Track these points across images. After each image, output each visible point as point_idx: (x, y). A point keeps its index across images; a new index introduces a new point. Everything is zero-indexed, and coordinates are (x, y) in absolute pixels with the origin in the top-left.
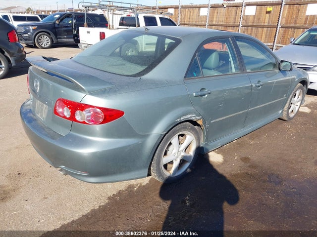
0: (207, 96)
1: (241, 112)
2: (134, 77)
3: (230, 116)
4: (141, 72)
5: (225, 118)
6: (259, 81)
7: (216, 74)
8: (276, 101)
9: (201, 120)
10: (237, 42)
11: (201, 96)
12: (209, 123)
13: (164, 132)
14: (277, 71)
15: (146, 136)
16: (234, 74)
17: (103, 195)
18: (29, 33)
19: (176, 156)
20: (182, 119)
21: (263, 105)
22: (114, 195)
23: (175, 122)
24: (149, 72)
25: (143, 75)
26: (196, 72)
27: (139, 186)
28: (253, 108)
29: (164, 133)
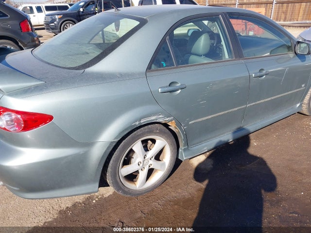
0: (179, 91)
1: (236, 109)
2: (76, 70)
3: (218, 114)
4: (86, 63)
5: (210, 117)
6: (262, 70)
7: (206, 62)
8: (290, 92)
9: (174, 121)
10: (231, 20)
11: (171, 92)
12: (187, 124)
13: (116, 138)
14: (292, 55)
15: (89, 144)
16: (228, 61)
17: (55, 208)
18: (55, 23)
19: (141, 165)
20: (142, 121)
21: (269, 99)
22: (67, 208)
23: (131, 126)
24: (98, 62)
25: (89, 67)
26: (165, 61)
27: (100, 198)
28: (254, 103)
29: (117, 140)
